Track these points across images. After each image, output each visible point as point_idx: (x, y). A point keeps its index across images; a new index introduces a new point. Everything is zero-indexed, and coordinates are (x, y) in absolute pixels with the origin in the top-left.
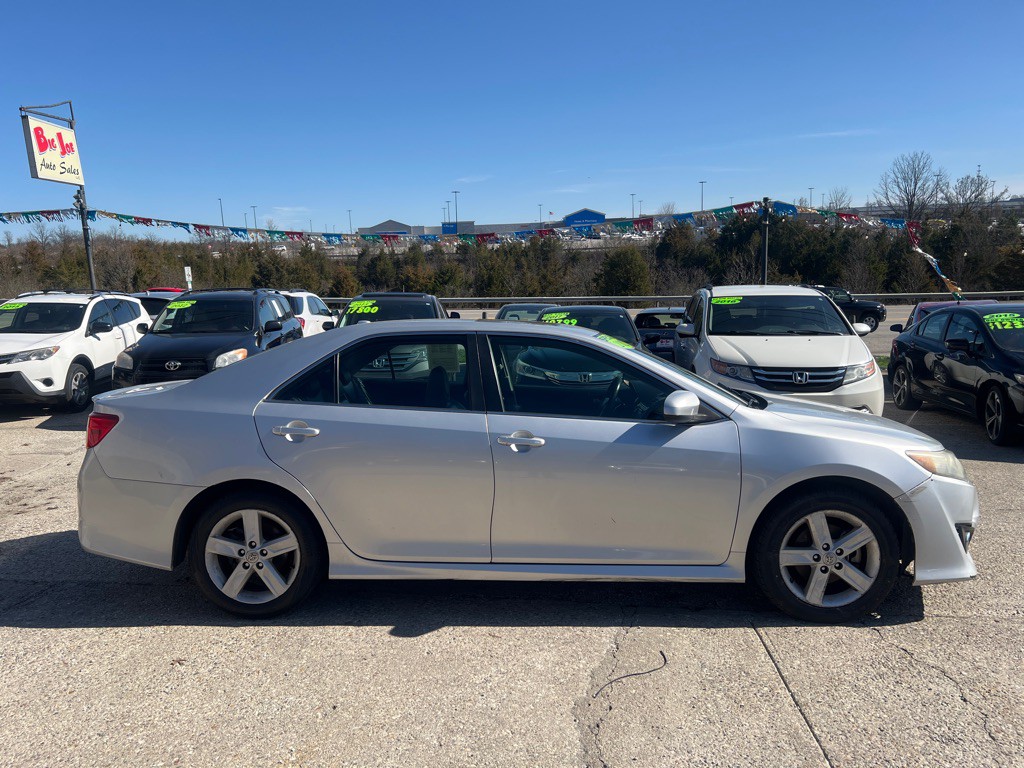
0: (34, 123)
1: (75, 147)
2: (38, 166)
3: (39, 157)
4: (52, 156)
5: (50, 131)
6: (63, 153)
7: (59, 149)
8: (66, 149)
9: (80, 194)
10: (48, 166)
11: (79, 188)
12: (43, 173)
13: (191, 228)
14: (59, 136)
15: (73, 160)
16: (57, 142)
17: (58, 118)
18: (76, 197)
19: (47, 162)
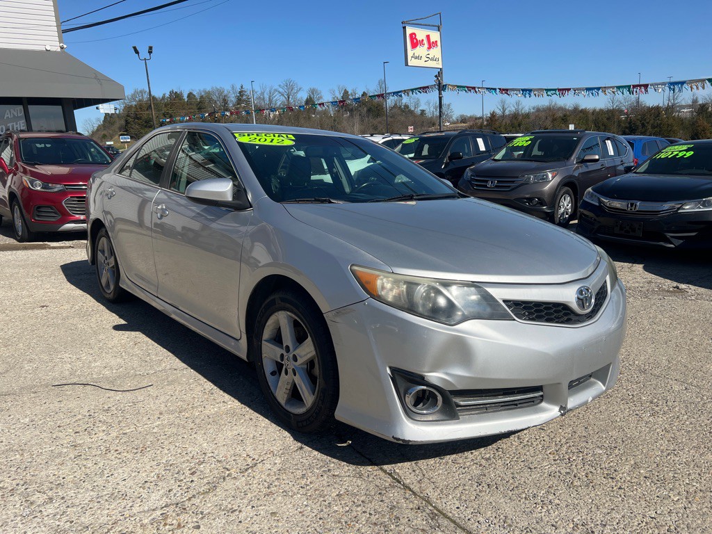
0: (409, 30)
1: (439, 43)
2: (409, 58)
3: (410, 53)
4: (421, 51)
5: (421, 34)
6: (429, 48)
7: (426, 46)
8: (431, 45)
9: (440, 74)
10: (416, 58)
11: (439, 70)
12: (412, 62)
13: (498, 90)
14: (428, 37)
15: (436, 52)
16: (425, 42)
17: (429, 25)
18: (436, 76)
19: (416, 55)
